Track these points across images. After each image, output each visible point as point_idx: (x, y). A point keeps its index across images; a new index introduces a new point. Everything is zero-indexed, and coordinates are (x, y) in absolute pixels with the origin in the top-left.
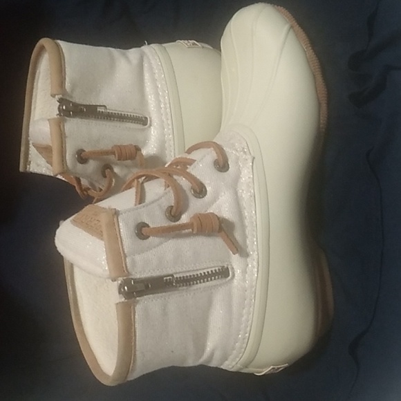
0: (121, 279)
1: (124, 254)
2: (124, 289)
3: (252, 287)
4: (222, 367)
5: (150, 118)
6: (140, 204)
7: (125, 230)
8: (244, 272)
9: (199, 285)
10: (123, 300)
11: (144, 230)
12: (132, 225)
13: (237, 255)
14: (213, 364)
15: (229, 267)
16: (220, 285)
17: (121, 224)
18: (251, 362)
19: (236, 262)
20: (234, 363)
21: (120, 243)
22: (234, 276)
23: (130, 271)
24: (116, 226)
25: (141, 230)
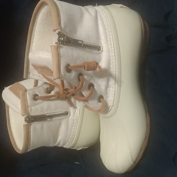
0: (26, 116)
1: (28, 106)
2: (27, 119)
3: (76, 119)
4: (64, 147)
5: (102, 47)
6: (35, 87)
7: (29, 97)
8: (74, 113)
9: (56, 118)
10: (26, 123)
11: (36, 97)
12: (32, 95)
13: (72, 107)
14: (60, 146)
15: (69, 111)
16: (65, 118)
17: (27, 95)
18: (74, 146)
19: (71, 110)
20: (68, 146)
21: (26, 102)
22: (70, 115)
23: (29, 113)
24: (26, 96)
25: (35, 97)
